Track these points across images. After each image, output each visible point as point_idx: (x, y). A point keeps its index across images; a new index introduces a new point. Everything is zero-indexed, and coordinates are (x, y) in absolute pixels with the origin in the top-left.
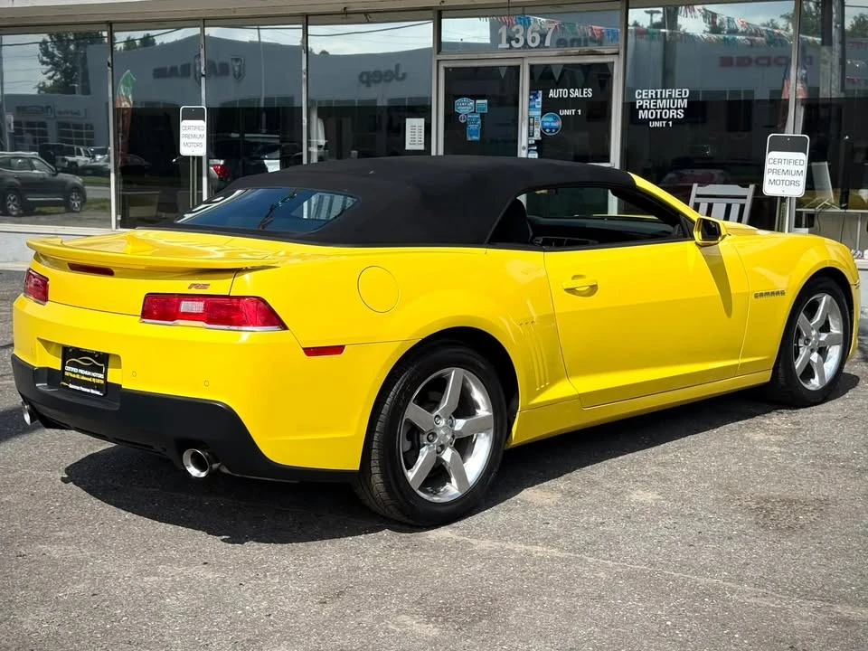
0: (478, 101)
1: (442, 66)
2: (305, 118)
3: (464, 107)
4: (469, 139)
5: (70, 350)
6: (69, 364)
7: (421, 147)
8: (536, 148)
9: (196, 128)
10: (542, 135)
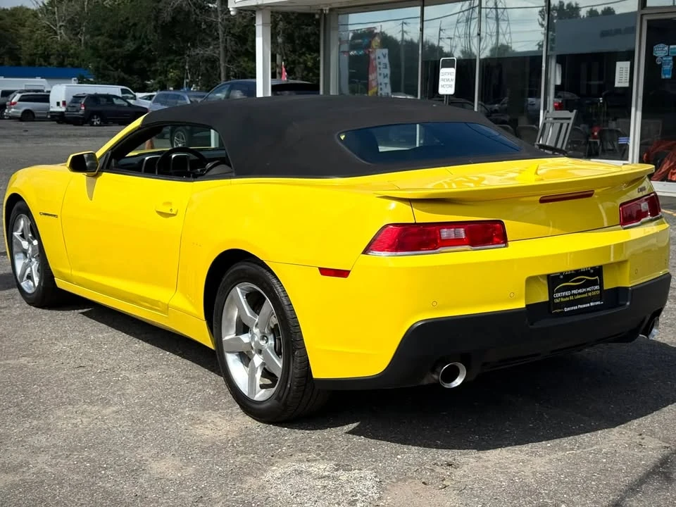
0: (671, 47)
1: (645, 18)
2: (544, 65)
3: (661, 51)
4: (663, 77)
5: (562, 277)
6: (558, 291)
7: (627, 85)
9: (449, 74)
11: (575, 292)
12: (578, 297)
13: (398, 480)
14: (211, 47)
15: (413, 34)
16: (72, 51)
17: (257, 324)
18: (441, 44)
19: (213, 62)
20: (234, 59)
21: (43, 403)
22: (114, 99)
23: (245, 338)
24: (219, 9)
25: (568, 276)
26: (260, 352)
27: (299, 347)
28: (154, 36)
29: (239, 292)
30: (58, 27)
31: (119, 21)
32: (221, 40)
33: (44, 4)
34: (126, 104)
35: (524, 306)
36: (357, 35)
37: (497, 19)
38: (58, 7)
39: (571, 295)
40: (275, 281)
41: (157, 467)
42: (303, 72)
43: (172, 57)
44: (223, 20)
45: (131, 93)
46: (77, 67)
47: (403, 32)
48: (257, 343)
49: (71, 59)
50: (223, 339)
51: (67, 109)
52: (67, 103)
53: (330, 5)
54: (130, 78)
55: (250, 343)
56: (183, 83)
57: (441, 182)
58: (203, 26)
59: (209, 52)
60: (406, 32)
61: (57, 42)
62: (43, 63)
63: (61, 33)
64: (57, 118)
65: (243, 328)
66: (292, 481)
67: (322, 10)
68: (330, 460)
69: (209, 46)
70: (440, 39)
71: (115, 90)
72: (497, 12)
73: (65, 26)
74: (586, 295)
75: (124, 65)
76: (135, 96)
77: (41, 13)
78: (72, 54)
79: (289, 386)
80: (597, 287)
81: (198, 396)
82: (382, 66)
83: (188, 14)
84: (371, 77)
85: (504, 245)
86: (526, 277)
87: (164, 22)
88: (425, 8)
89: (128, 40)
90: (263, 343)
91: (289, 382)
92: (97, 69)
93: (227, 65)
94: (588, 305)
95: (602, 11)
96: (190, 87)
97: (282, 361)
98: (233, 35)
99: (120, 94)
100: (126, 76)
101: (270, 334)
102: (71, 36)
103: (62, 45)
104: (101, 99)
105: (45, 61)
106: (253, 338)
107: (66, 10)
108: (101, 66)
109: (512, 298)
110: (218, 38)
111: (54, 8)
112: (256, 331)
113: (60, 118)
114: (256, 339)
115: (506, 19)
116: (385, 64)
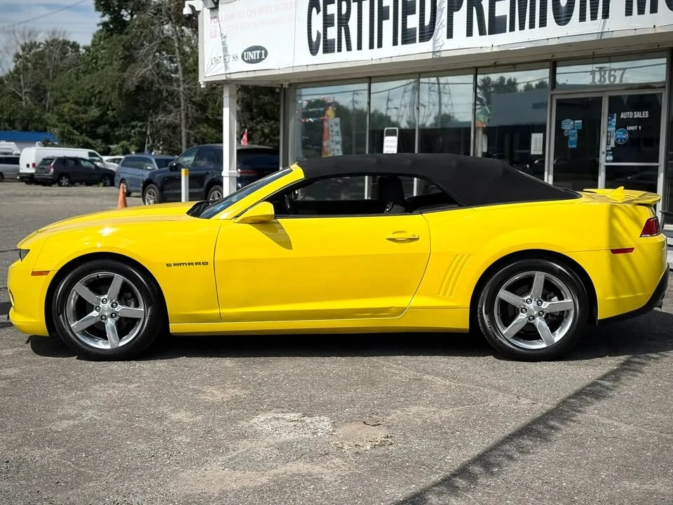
0: (576, 121)
1: (555, 98)
3: (568, 125)
4: (570, 147)
7: (541, 153)
8: (611, 153)
9: (391, 141)
10: (616, 143)
13: (346, 422)
14: (173, 114)
15: (362, 104)
16: (36, 117)
18: (389, 113)
19: (174, 128)
20: (195, 125)
21: (82, 382)
22: (82, 162)
24: (181, 79)
28: (118, 104)
30: (23, 93)
31: (86, 89)
32: (182, 108)
33: (10, 72)
34: (93, 166)
36: (310, 105)
37: (440, 93)
38: (23, 75)
41: (175, 416)
42: (260, 138)
43: (134, 123)
44: (184, 89)
45: (97, 156)
46: (41, 131)
47: (354, 102)
49: (35, 124)
51: (37, 170)
52: (36, 165)
53: (289, 80)
54: (95, 142)
56: (144, 147)
58: (165, 94)
59: (170, 118)
60: (356, 102)
61: (22, 108)
62: (8, 127)
63: (26, 99)
64: (26, 179)
66: (272, 423)
67: (282, 85)
68: (298, 412)
69: (171, 113)
70: (388, 108)
71: (83, 153)
72: (439, 87)
73: (30, 93)
75: (89, 129)
76: (101, 159)
77: (7, 80)
78: (36, 119)
81: (198, 377)
82: (334, 133)
83: (152, 83)
84: (325, 144)
87: (128, 90)
88: (372, 85)
89: (93, 107)
92: (62, 134)
93: (188, 131)
95: (537, 85)
96: (151, 151)
98: (194, 103)
99: (87, 157)
100: (90, 141)
102: (36, 102)
103: (26, 110)
104: (70, 161)
105: (10, 125)
107: (32, 78)
108: (66, 130)
110: (180, 106)
111: (19, 75)
113: (30, 179)
115: (448, 92)
116: (337, 132)
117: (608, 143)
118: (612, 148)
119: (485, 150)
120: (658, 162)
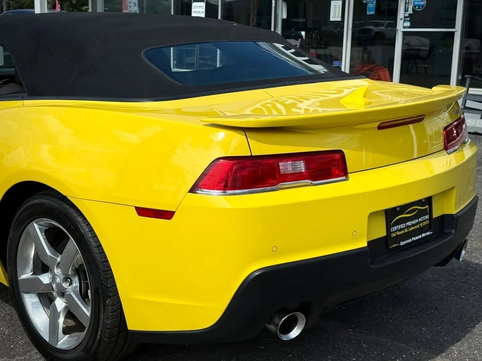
4: (368, 13)
5: (398, 209)
6: (395, 225)
7: (339, 19)
8: (409, 19)
9: (200, 7)
10: (413, 10)
11: (409, 224)
12: (412, 229)
17: (59, 263)
23: (45, 279)
25: (403, 208)
26: (62, 294)
27: (111, 294)
29: (37, 228)
35: (365, 244)
39: (406, 228)
40: (80, 219)
48: (59, 285)
50: (19, 279)
55: (50, 285)
57: (257, 106)
65: (42, 267)
74: (418, 226)
79: (99, 337)
80: (427, 217)
85: (344, 178)
86: (369, 213)
90: (65, 285)
91: (99, 334)
94: (420, 236)
97: (90, 308)
101: (75, 275)
106: (54, 279)
109: (355, 237)
112: (57, 271)
114: (58, 280)
116: (135, 3)
117: (406, 10)
118: (409, 14)
119: (285, 17)
120: (454, 27)
